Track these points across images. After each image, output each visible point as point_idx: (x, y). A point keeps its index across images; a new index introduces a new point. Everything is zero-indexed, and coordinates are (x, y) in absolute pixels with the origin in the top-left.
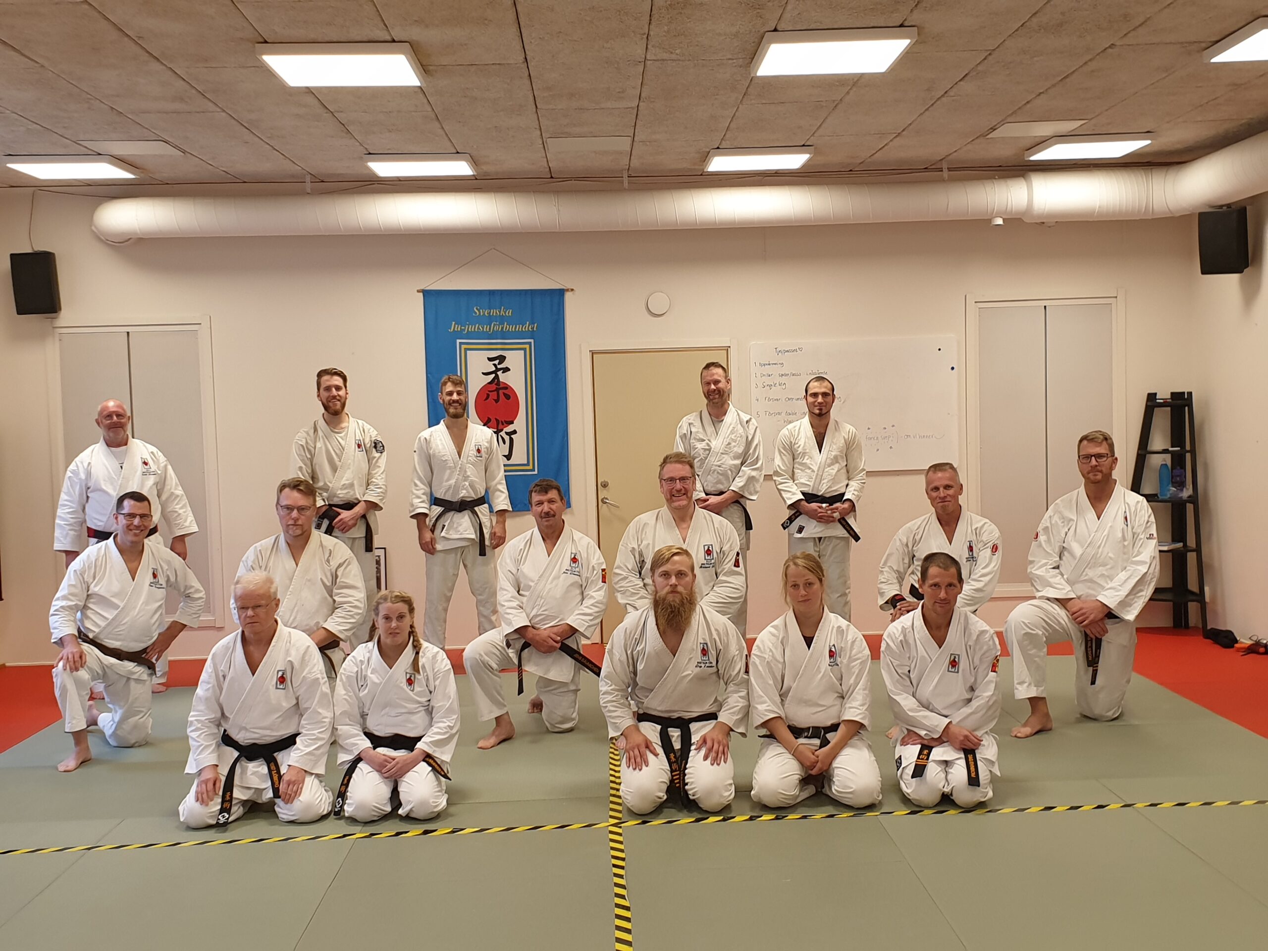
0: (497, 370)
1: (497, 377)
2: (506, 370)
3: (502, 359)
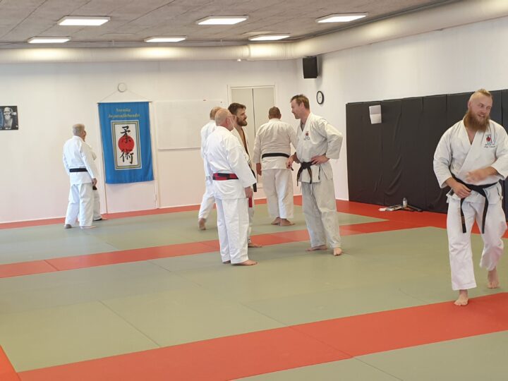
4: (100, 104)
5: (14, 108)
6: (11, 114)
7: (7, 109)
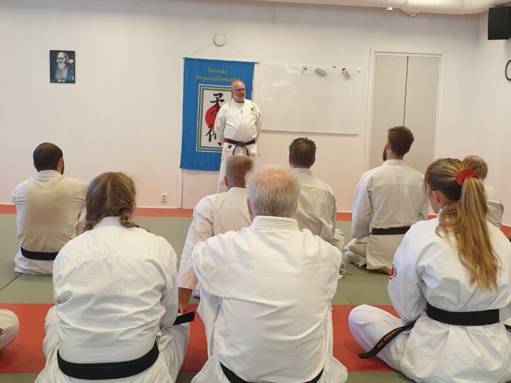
0: (218, 100)
1: (218, 104)
2: (223, 101)
3: (221, 95)
4: (187, 60)
5: (71, 54)
6: (65, 62)
7: (61, 55)
